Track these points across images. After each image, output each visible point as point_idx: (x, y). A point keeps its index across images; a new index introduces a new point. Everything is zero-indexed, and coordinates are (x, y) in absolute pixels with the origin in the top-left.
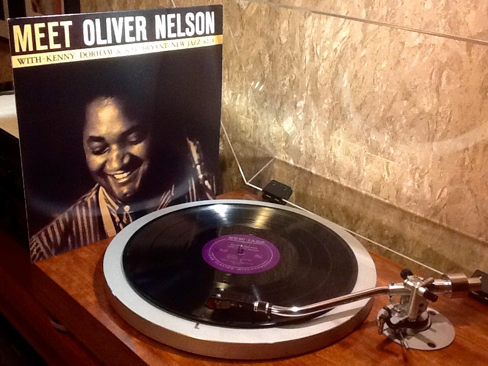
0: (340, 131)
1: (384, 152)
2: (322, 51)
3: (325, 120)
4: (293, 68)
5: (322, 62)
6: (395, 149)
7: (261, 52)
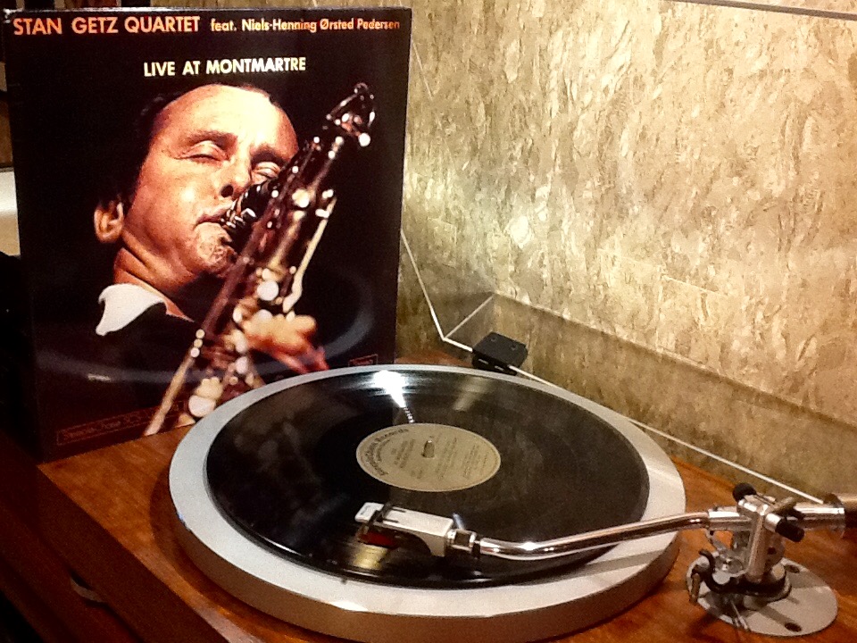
0: (616, 238)
1: (697, 274)
2: (583, 88)
3: (587, 219)
4: (527, 126)
5: (582, 113)
6: (718, 267)
7: (471, 100)
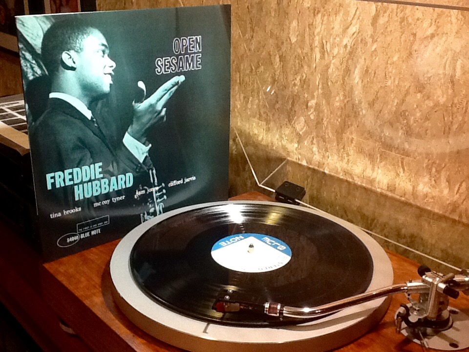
0: (353, 128)
1: (398, 147)
2: (332, 48)
3: (337, 118)
4: (302, 67)
5: (333, 59)
6: (410, 144)
7: (271, 53)
